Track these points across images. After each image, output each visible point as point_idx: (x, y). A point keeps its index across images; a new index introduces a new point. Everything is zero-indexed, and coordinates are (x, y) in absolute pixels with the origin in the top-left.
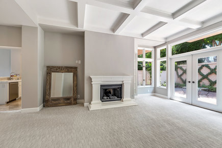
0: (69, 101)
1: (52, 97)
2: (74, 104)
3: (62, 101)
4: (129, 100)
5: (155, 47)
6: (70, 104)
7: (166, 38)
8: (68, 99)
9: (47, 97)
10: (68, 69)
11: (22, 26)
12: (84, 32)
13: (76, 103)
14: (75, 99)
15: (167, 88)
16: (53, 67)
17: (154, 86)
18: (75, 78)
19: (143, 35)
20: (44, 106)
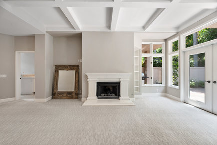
1: (58, 91)
2: (75, 99)
3: (65, 95)
4: (127, 100)
5: (166, 41)
6: (72, 98)
7: (178, 28)
8: (70, 93)
9: (55, 91)
11: (35, 35)
12: (81, 34)
14: (77, 95)
15: (179, 88)
16: (60, 66)
17: (165, 85)
18: (77, 75)
19: (144, 28)
20: (52, 98)
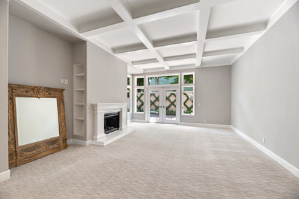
0: (55, 146)
2: (65, 148)
3: (43, 148)
5: (132, 75)
10: (49, 92)
13: (66, 146)
14: (65, 140)
15: (145, 113)
16: (20, 86)
17: (132, 113)
18: (62, 107)
